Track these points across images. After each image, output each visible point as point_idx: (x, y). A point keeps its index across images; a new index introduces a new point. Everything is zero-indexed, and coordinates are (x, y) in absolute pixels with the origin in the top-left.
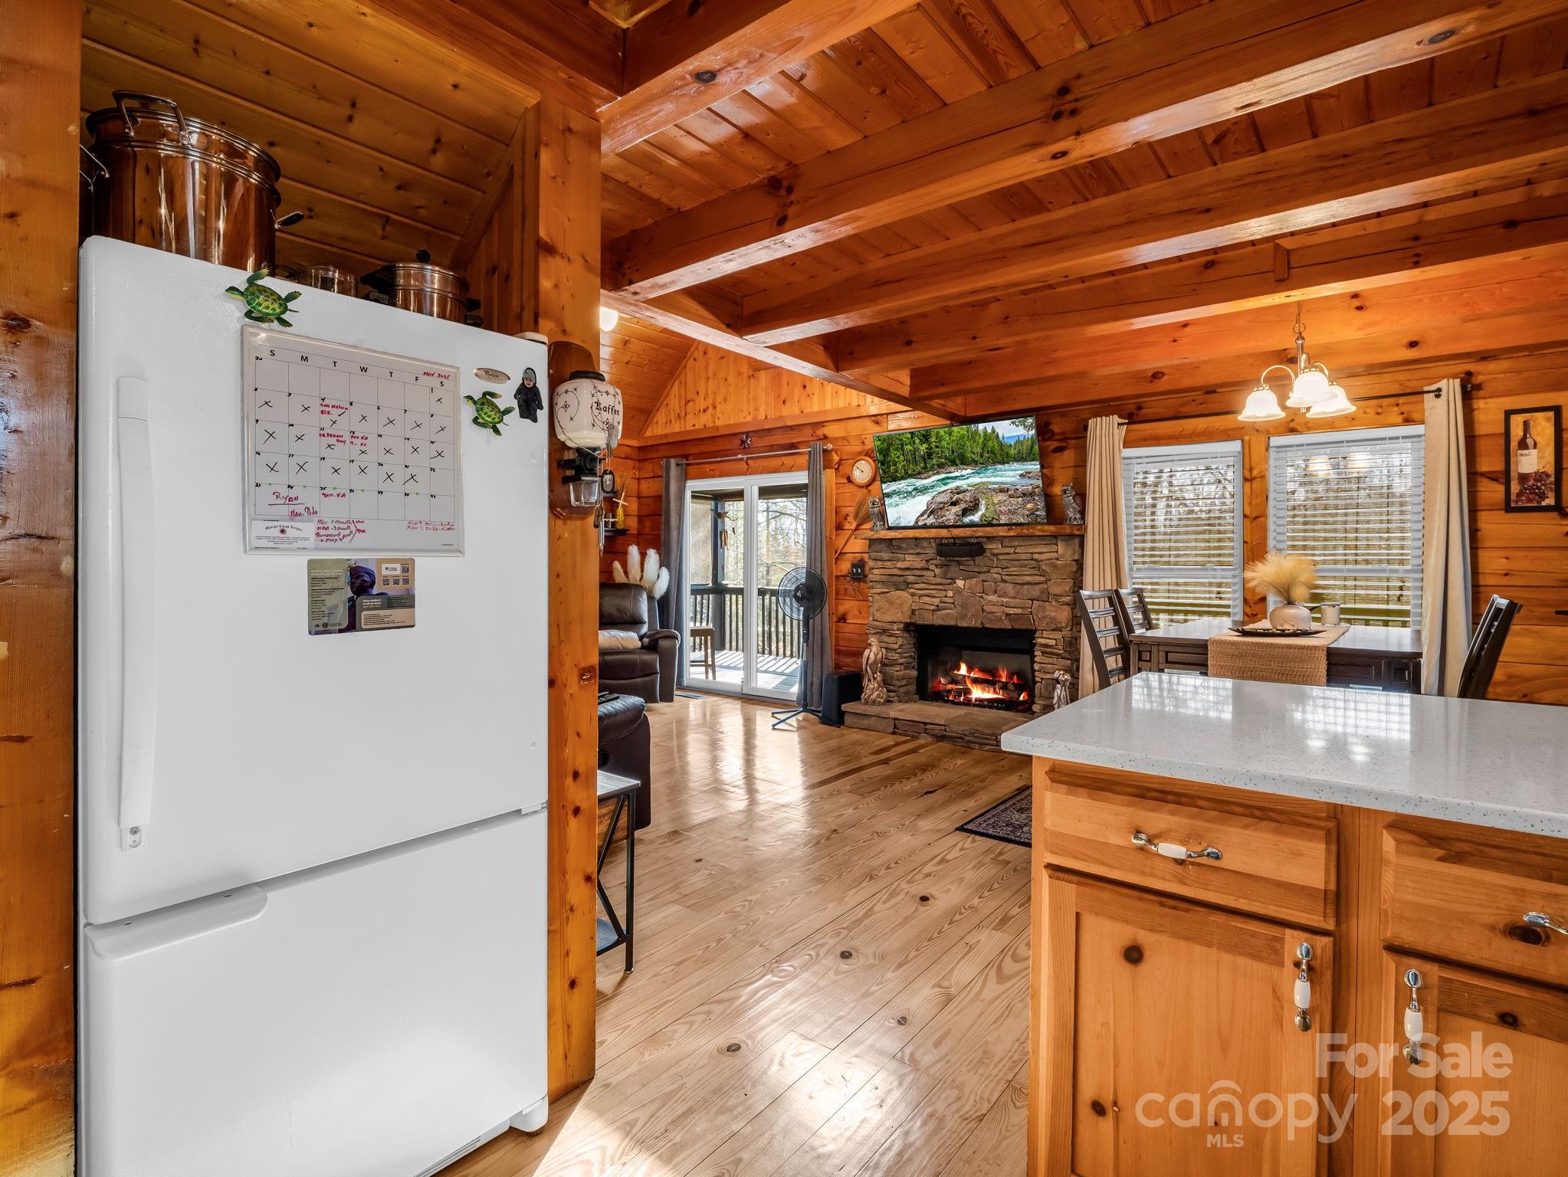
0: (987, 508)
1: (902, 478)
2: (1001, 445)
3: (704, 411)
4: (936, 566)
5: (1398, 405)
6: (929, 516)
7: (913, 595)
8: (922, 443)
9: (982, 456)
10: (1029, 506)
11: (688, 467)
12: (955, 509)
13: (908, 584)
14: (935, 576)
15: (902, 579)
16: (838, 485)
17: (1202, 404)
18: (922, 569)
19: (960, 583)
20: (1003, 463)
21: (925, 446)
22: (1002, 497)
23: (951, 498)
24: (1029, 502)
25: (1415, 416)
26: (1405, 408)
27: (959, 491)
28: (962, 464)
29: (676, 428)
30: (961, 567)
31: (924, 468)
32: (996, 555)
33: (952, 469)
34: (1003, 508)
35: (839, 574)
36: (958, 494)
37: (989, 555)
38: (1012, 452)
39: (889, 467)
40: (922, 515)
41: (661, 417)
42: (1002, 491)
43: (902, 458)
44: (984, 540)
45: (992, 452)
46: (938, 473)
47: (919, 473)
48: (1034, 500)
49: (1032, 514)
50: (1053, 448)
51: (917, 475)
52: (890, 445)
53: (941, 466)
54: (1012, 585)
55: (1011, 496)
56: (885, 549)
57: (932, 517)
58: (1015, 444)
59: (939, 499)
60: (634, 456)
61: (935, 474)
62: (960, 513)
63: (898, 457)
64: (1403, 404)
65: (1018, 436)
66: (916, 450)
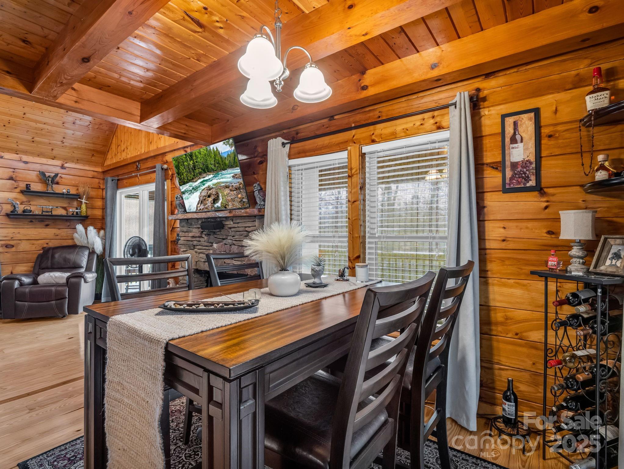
0: (222, 198)
1: (187, 182)
2: (221, 158)
3: (124, 151)
4: (205, 235)
5: (433, 117)
6: (201, 204)
7: (196, 252)
8: (190, 160)
9: (215, 166)
10: (239, 196)
11: (119, 182)
12: (210, 199)
13: (194, 246)
14: (205, 241)
15: (191, 243)
16: (172, 189)
17: (327, 127)
18: (199, 237)
19: (215, 246)
20: (224, 169)
21: (192, 162)
22: (227, 191)
23: (208, 193)
24: (239, 194)
25: (444, 124)
26: (438, 119)
27: (209, 189)
28: (208, 172)
29: (114, 161)
30: (215, 236)
31: (194, 175)
32: (230, 228)
33: (205, 175)
34: (229, 198)
35: (172, 240)
36: (210, 190)
37: (227, 228)
38: (227, 162)
39: (181, 176)
40: (198, 204)
41: (109, 156)
42: (227, 187)
43: (184, 170)
44: (224, 219)
45: (218, 163)
46: (200, 178)
47: (193, 179)
48: (241, 192)
49: (241, 201)
50: (258, 161)
51: (192, 180)
52: (179, 162)
53: (200, 174)
54: (237, 247)
55: (231, 190)
56: (185, 225)
57: (202, 204)
58: (227, 157)
59: (203, 194)
60: (99, 177)
61: (198, 179)
62: (212, 202)
63: (183, 170)
64: (437, 116)
65: (228, 152)
66: (189, 164)
